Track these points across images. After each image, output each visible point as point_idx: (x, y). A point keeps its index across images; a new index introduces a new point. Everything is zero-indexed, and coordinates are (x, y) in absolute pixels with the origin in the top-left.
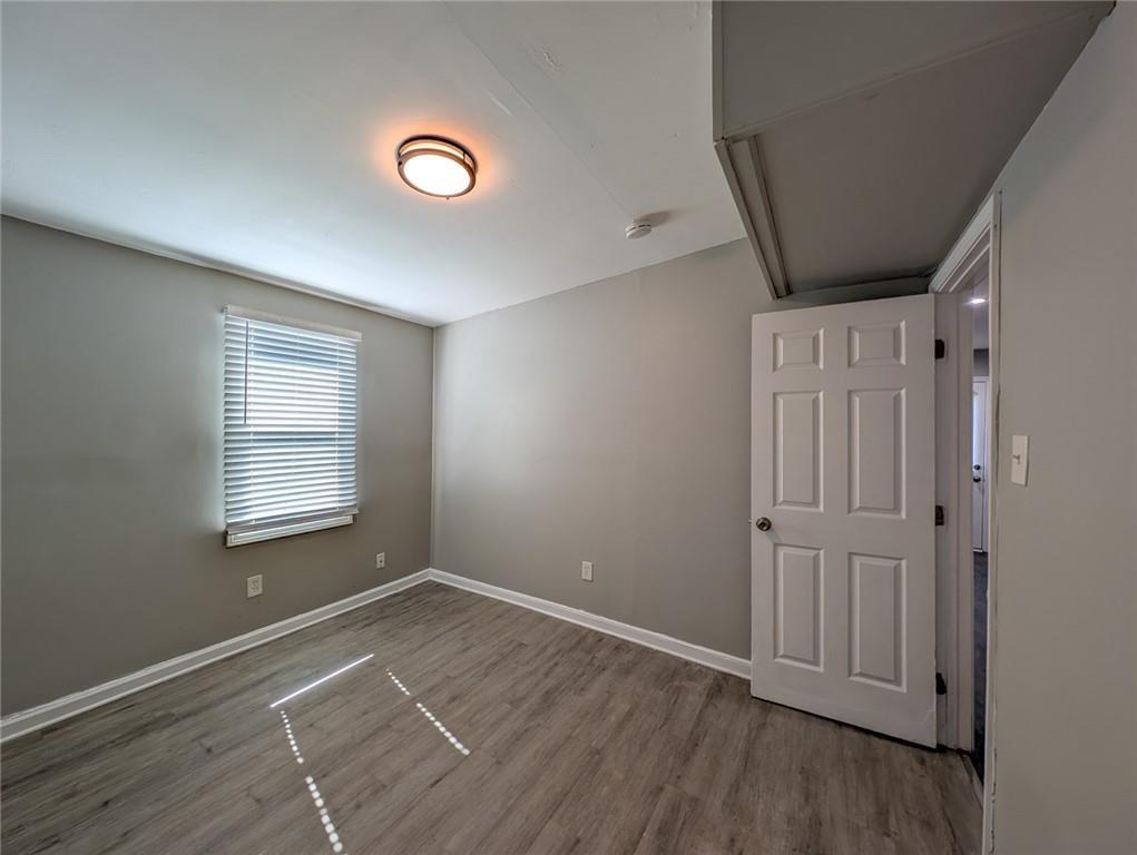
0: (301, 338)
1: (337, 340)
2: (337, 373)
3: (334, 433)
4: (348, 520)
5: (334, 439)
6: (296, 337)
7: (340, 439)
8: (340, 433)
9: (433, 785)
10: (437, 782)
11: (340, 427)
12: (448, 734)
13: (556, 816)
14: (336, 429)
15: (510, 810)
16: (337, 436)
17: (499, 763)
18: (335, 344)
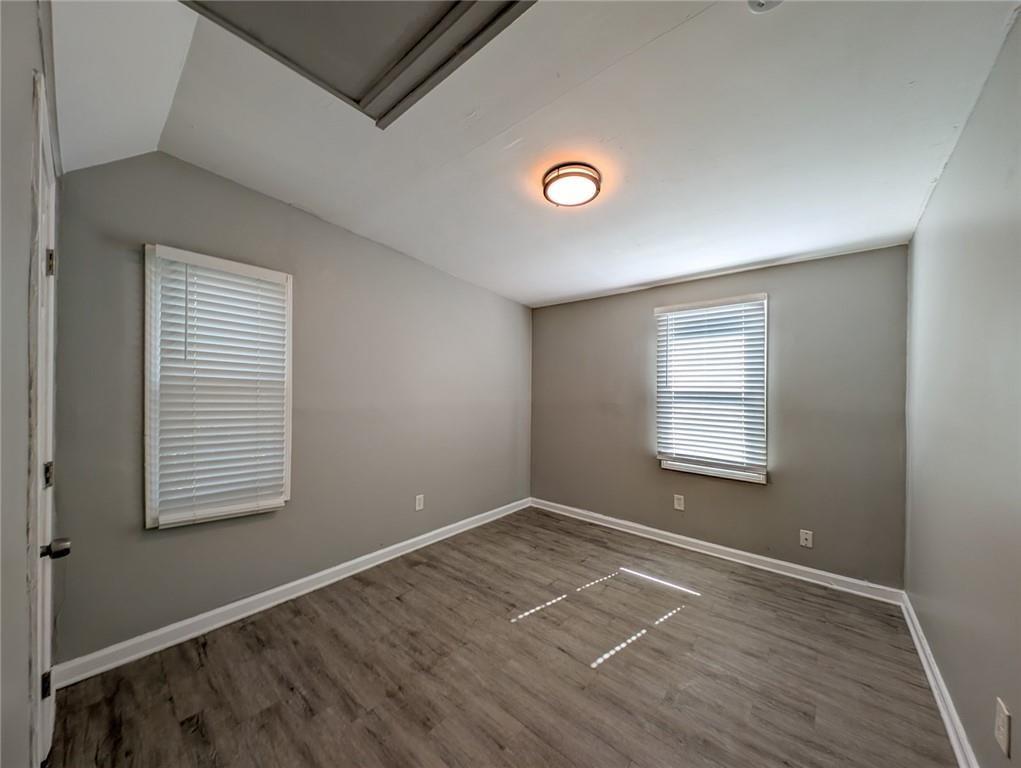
0: (709, 315)
1: (742, 307)
2: (743, 337)
3: (740, 393)
4: (761, 478)
5: (740, 399)
6: (703, 316)
7: (746, 399)
8: (746, 393)
9: (559, 648)
10: (563, 650)
11: (746, 387)
12: (612, 652)
13: (527, 732)
14: (743, 390)
15: (535, 696)
16: (743, 396)
17: (583, 688)
18: (740, 311)
